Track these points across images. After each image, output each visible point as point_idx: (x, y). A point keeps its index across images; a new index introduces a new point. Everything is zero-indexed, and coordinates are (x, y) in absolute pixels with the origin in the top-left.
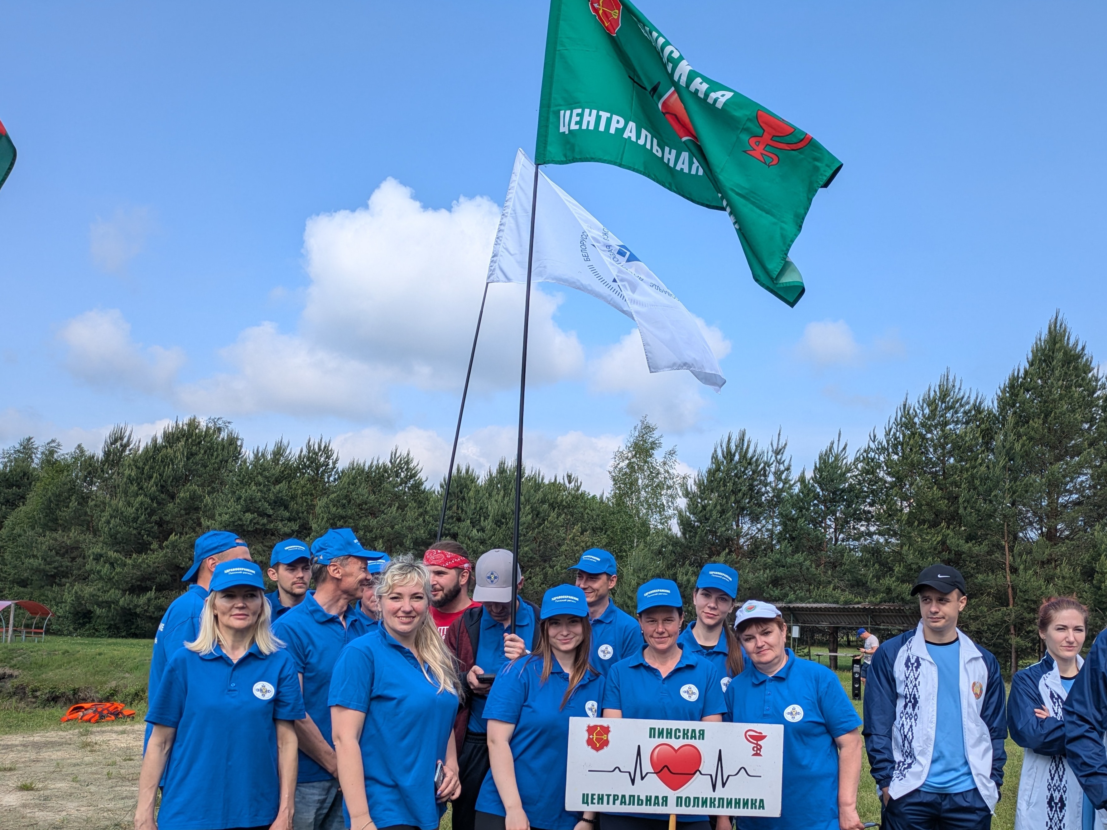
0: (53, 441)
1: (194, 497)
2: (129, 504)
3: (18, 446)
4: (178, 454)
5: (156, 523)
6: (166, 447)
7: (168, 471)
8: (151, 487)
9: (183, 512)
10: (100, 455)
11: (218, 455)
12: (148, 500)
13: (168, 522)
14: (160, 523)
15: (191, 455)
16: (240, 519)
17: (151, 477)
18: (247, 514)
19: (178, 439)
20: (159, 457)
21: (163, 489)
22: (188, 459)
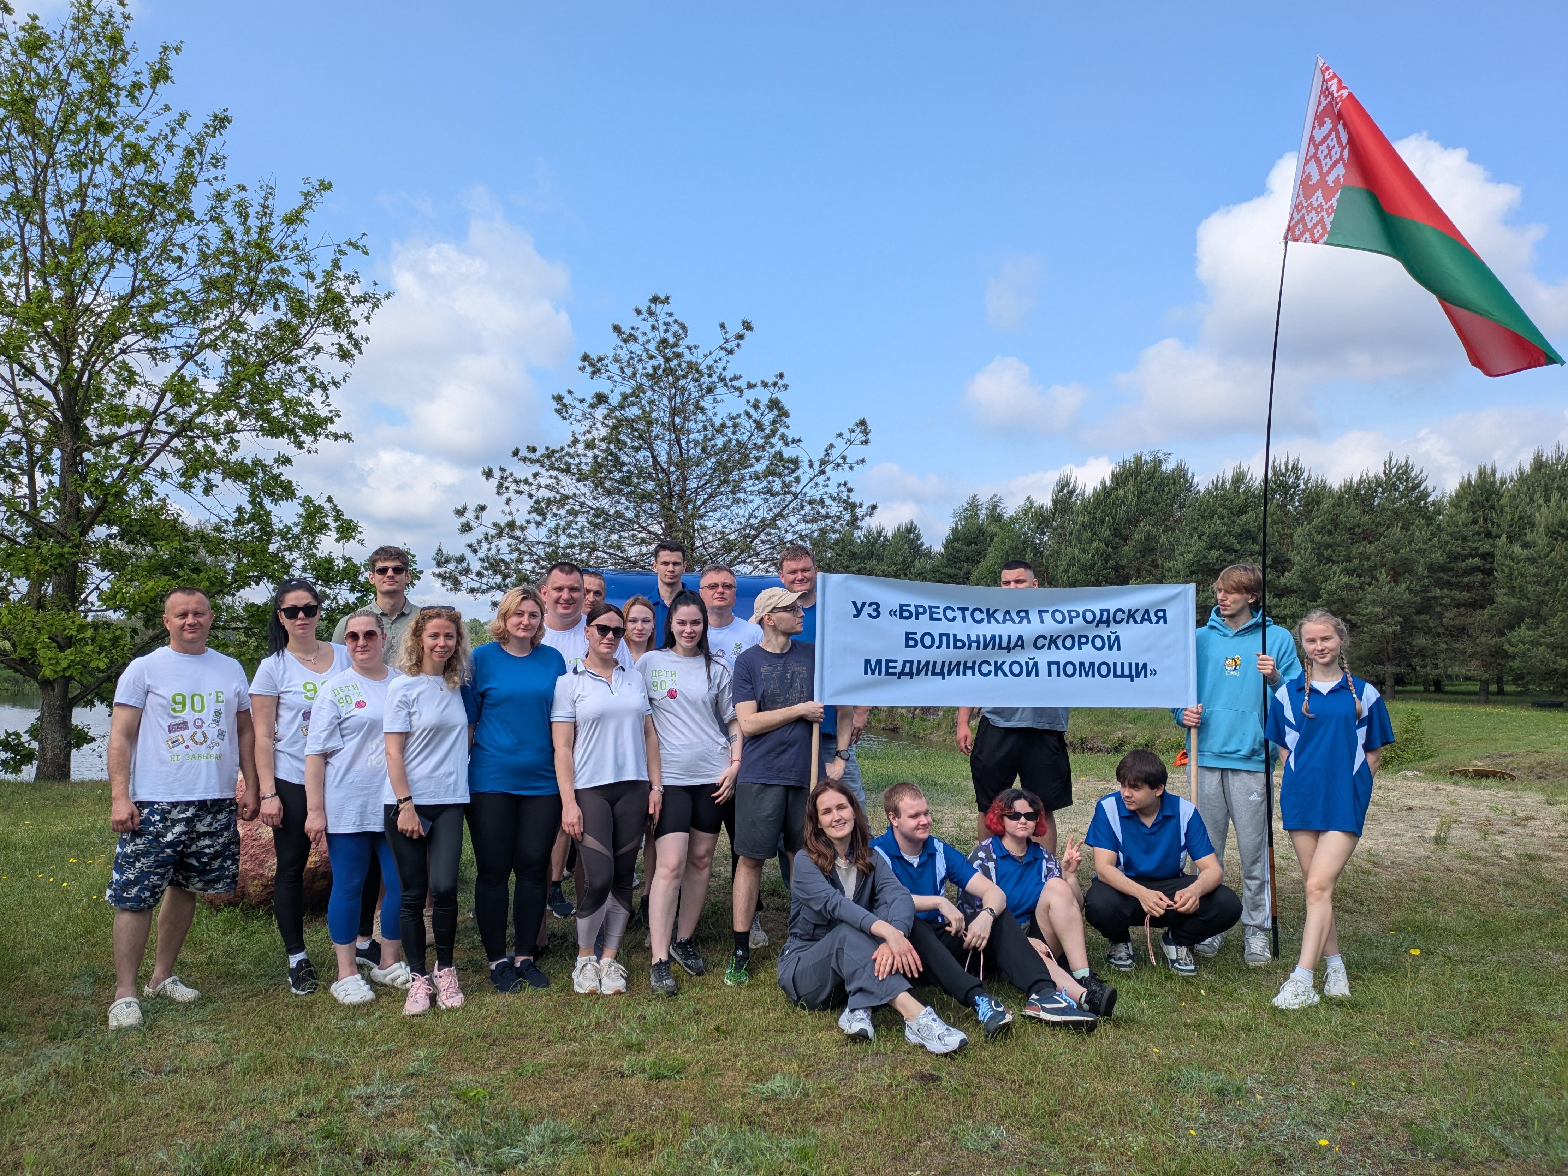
0: (995, 496)
1: (1148, 538)
2: (1084, 551)
3: (965, 505)
4: (1129, 495)
5: (1113, 568)
6: (1115, 489)
7: (1121, 512)
8: (1105, 532)
9: (1139, 555)
10: (1048, 503)
11: (1170, 490)
12: (1103, 546)
13: (1123, 567)
14: (1116, 569)
15: (1141, 493)
16: (1205, 558)
17: (1103, 522)
18: (1213, 551)
19: (1127, 478)
20: (1110, 500)
21: (1116, 532)
22: (1139, 498)
